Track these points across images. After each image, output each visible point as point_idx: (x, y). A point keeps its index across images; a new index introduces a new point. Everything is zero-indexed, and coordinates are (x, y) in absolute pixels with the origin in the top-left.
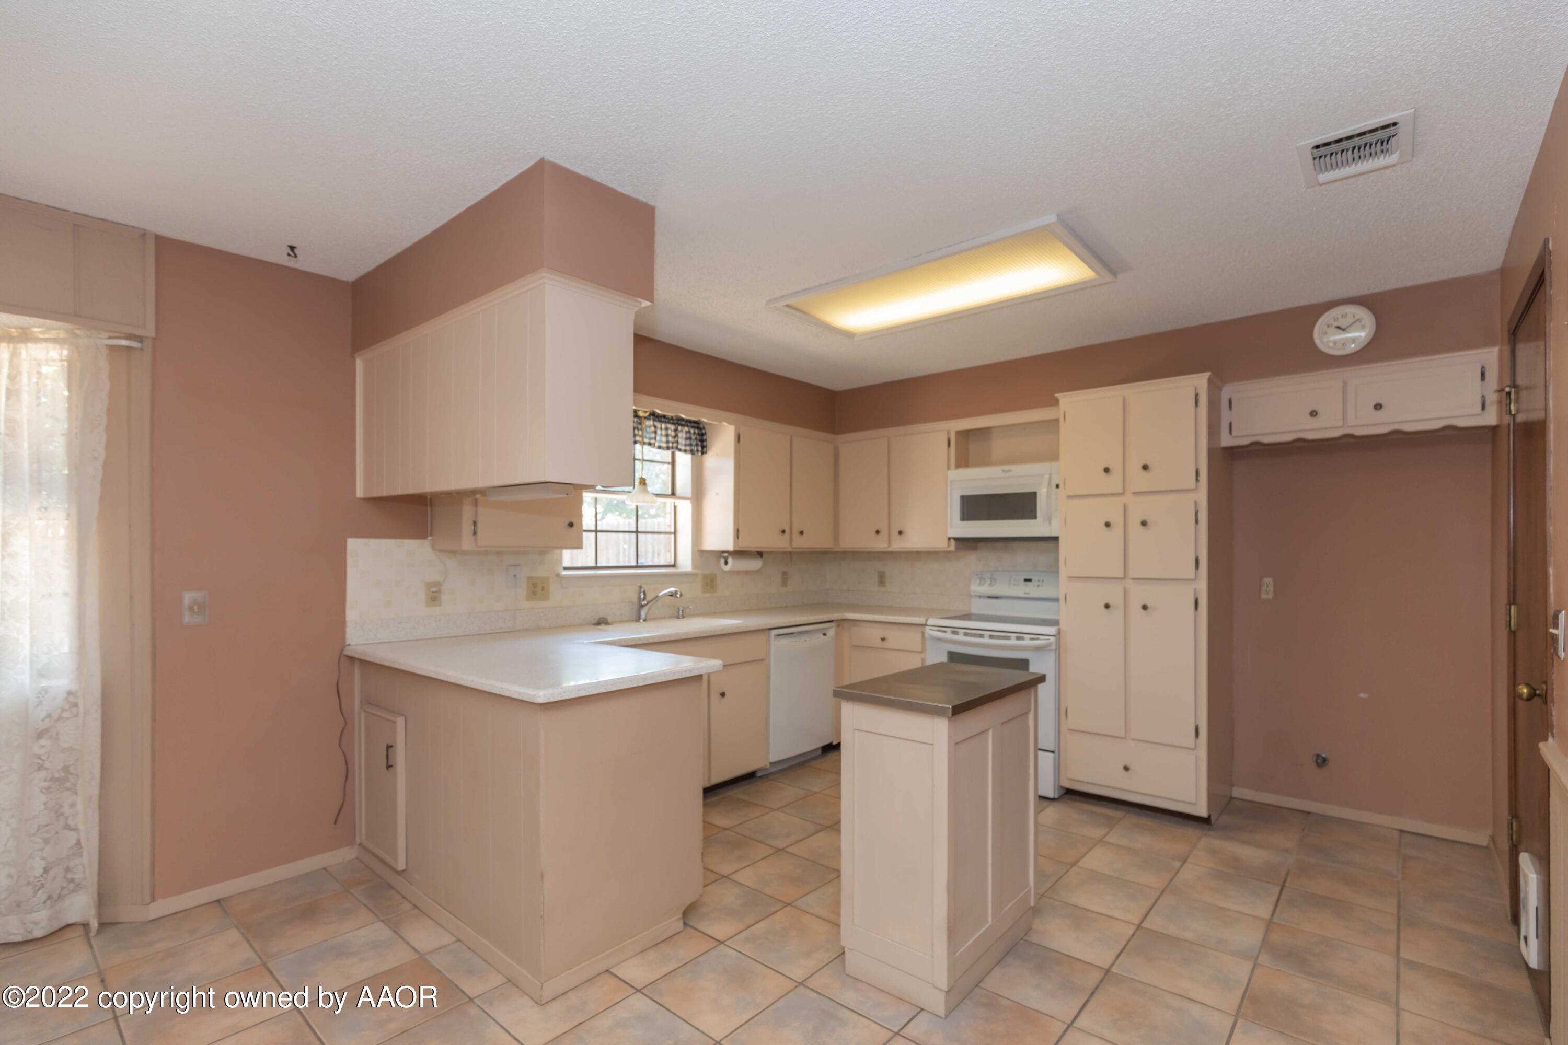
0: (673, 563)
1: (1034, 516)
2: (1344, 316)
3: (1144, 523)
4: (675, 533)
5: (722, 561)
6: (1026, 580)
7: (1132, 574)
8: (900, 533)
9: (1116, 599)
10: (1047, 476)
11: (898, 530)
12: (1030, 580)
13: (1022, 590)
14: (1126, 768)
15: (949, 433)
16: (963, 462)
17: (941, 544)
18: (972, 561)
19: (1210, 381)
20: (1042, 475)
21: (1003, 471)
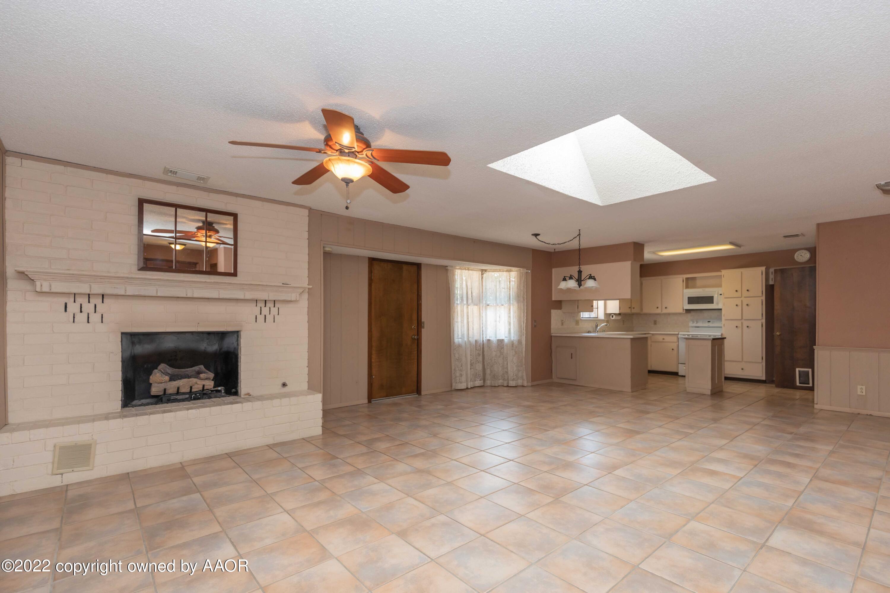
0: (597, 317)
1: (713, 303)
2: (802, 253)
3: (747, 305)
4: (597, 308)
5: (611, 316)
6: (708, 322)
7: (744, 318)
8: (666, 308)
9: (739, 325)
10: (717, 292)
11: (665, 307)
12: (710, 322)
13: (707, 324)
14: (742, 369)
15: (683, 278)
16: (687, 287)
17: (681, 311)
18: (689, 315)
19: (766, 268)
20: (715, 291)
21: (703, 290)
